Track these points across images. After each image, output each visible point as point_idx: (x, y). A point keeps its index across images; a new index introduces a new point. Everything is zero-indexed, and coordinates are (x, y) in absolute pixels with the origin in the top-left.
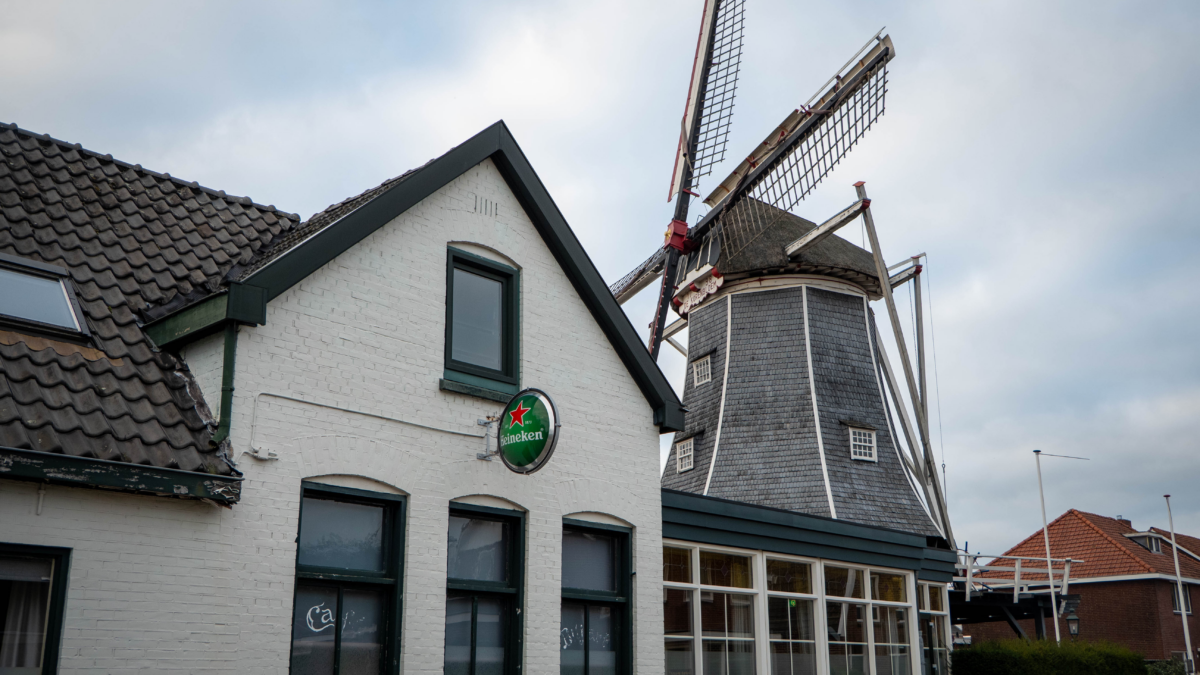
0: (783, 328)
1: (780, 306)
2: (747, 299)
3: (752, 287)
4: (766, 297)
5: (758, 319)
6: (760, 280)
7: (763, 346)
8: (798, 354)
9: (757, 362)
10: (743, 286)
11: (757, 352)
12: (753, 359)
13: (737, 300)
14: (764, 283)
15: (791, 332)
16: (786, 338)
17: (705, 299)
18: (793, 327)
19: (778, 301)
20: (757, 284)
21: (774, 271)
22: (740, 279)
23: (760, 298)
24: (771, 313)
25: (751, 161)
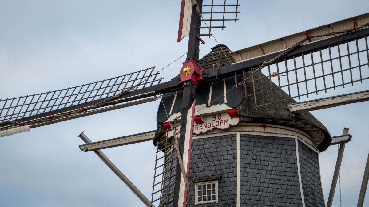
0: (282, 169)
1: (278, 151)
2: (253, 140)
3: (257, 131)
4: (267, 141)
5: (261, 158)
6: (264, 127)
7: (266, 181)
8: (294, 192)
9: (263, 194)
10: (250, 129)
11: (262, 185)
12: (259, 190)
13: (244, 139)
14: (268, 130)
15: (288, 174)
16: (284, 178)
17: (209, 132)
18: (289, 170)
19: (276, 146)
20: (261, 129)
21: (275, 122)
22: (247, 122)
23: (262, 141)
24: (271, 155)
25: (308, 34)
